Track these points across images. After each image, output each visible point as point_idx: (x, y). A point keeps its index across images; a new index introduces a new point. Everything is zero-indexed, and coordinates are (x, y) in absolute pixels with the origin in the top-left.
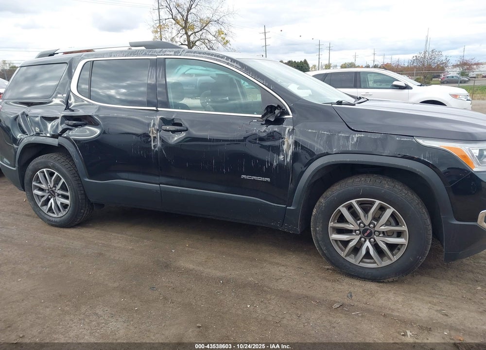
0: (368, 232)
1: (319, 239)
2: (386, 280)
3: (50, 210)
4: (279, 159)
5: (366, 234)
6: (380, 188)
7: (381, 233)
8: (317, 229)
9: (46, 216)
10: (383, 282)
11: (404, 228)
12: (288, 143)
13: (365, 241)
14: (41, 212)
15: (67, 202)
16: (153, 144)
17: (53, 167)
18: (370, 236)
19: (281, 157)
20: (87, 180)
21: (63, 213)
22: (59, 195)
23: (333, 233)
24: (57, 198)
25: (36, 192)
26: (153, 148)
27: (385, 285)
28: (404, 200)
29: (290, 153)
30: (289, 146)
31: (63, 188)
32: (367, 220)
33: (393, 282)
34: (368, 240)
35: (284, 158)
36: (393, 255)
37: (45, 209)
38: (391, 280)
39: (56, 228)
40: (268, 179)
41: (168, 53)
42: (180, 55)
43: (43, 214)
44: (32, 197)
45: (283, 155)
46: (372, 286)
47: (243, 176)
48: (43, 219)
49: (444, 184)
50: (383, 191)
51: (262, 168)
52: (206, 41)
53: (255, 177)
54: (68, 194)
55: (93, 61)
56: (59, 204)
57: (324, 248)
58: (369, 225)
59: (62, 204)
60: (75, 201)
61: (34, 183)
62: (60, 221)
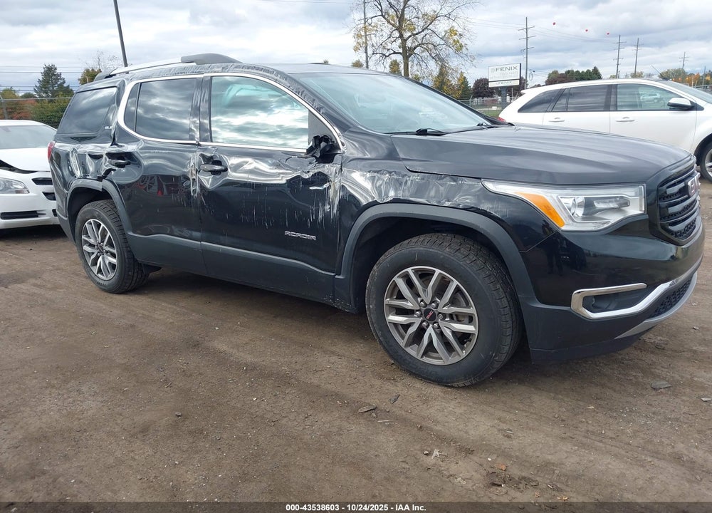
0: (431, 314)
1: (374, 321)
2: (454, 385)
3: (100, 271)
4: (324, 210)
5: (428, 317)
6: (439, 252)
7: (447, 316)
8: (371, 306)
9: (96, 278)
10: (452, 387)
11: (472, 310)
12: (335, 188)
13: (428, 326)
14: (91, 273)
15: (114, 261)
16: (192, 189)
17: (99, 217)
18: (433, 319)
19: (327, 207)
20: (131, 233)
21: (111, 275)
22: (107, 252)
23: (390, 313)
24: (105, 255)
25: (86, 248)
26: (192, 194)
27: (454, 391)
28: (468, 269)
29: (337, 202)
30: (335, 192)
31: (110, 244)
32: (427, 295)
33: (465, 387)
34: (431, 325)
35: (330, 208)
36: (462, 349)
37: (95, 269)
38: (461, 384)
39: (106, 294)
40: (314, 237)
41: (216, 70)
42: (228, 72)
43: (93, 276)
44: (83, 254)
45: (329, 204)
46: (436, 390)
47: (287, 233)
48: (94, 281)
49: (518, 248)
50: (442, 256)
51: (306, 221)
52: (430, 46)
53: (299, 234)
54: (115, 251)
55: (141, 83)
56: (107, 262)
57: (380, 334)
58: (431, 303)
59: (110, 263)
60: (121, 261)
61: (83, 237)
62: (109, 285)
